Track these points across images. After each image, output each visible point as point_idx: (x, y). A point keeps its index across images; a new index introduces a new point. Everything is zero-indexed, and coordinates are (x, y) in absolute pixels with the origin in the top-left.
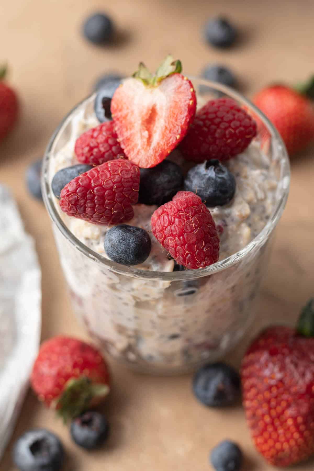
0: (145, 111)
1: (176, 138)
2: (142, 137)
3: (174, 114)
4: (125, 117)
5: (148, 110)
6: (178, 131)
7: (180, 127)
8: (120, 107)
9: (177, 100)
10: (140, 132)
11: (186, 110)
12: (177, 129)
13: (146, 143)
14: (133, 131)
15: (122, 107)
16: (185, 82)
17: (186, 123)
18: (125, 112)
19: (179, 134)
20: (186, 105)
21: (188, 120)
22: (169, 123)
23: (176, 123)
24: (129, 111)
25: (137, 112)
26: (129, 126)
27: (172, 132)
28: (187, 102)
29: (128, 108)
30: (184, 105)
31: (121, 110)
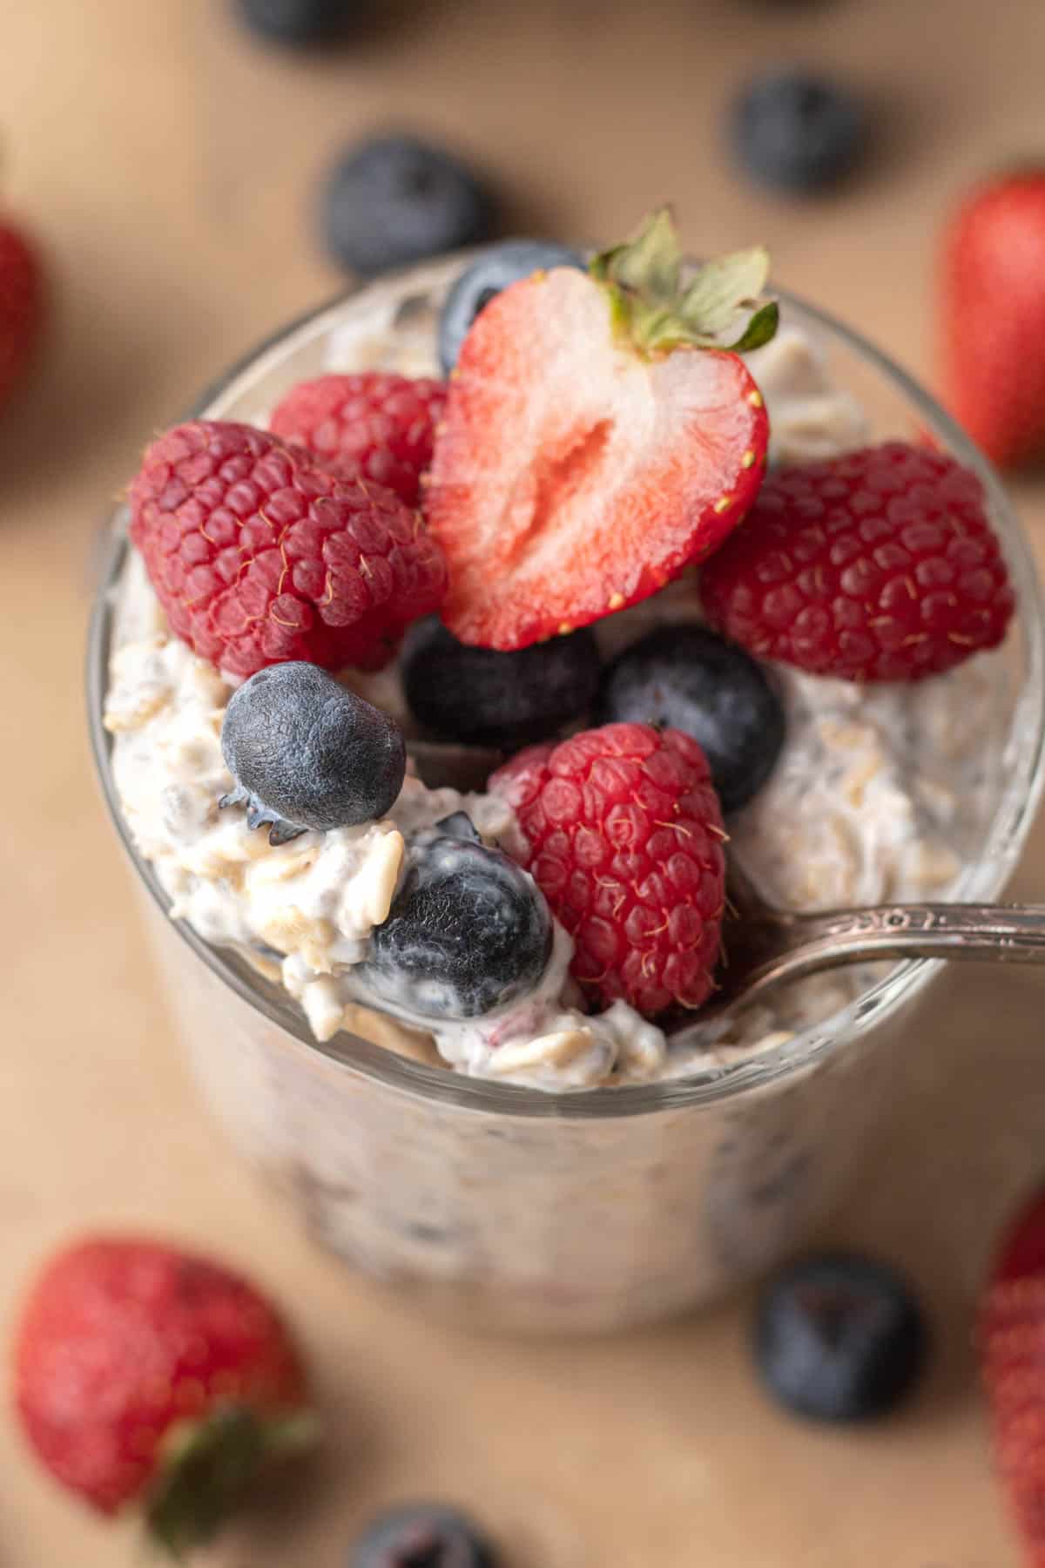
0: (564, 429)
1: (609, 599)
2: (505, 517)
3: (650, 505)
4: (488, 410)
5: (577, 430)
6: (626, 577)
7: (639, 568)
8: (491, 359)
9: (685, 462)
10: (512, 493)
11: (690, 517)
12: (628, 569)
13: (507, 549)
14: (486, 475)
15: (501, 360)
16: (743, 409)
17: (668, 567)
18: (497, 387)
19: (623, 593)
20: (699, 502)
21: (678, 560)
22: (613, 528)
23: (637, 544)
24: (513, 392)
25: (535, 414)
26: (484, 452)
27: (605, 565)
28: (711, 493)
29: (514, 380)
30: (693, 498)
31: (489, 371)
